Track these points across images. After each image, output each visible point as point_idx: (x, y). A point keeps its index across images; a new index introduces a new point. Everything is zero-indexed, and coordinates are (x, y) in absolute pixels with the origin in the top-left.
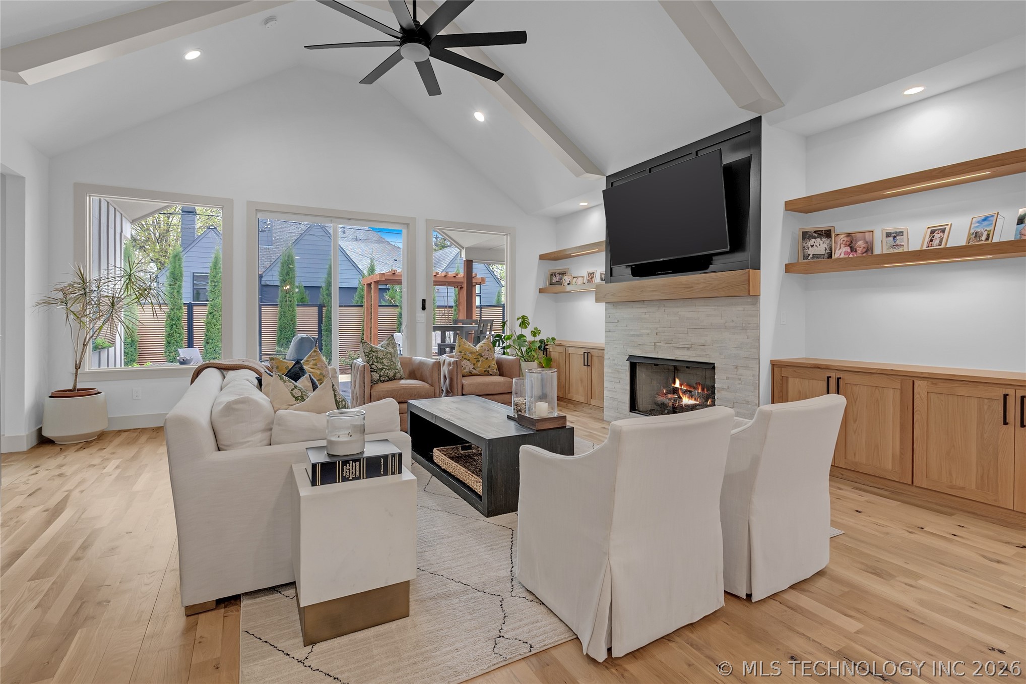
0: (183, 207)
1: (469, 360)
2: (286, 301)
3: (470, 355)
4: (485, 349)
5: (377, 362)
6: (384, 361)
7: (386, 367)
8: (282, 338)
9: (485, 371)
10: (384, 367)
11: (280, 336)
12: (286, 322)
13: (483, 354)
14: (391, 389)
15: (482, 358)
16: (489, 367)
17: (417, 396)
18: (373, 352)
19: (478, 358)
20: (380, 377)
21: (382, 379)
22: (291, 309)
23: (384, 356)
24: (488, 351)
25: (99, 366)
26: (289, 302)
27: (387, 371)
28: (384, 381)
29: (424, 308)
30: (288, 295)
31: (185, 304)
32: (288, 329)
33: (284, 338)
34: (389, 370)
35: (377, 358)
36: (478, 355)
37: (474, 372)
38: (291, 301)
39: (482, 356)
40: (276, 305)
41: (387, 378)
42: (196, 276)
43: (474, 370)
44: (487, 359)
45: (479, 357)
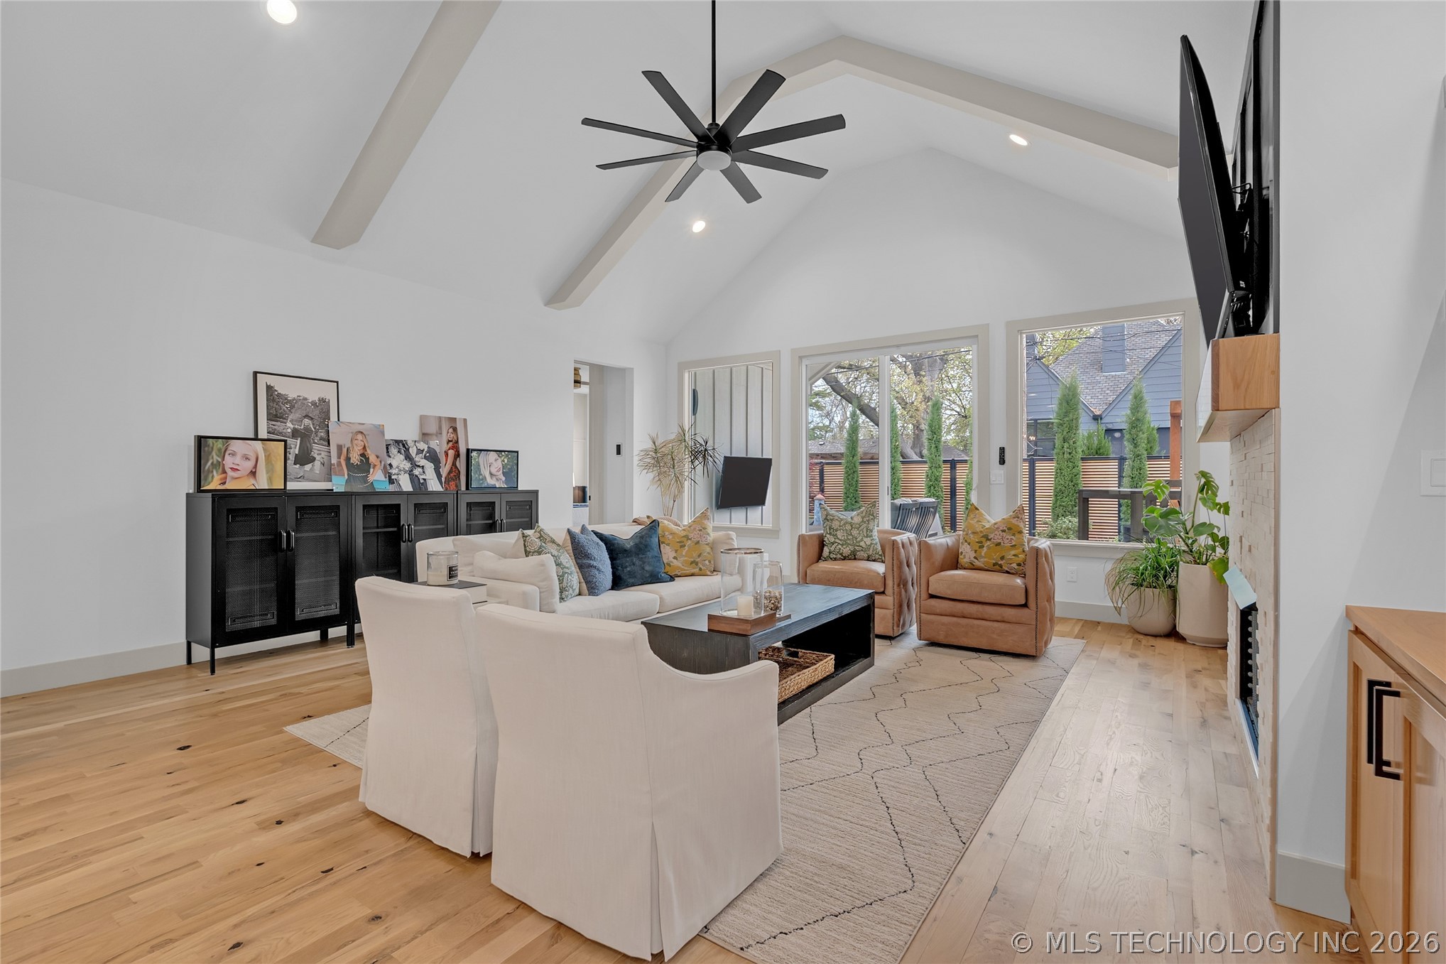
0: (1104, 329)
1: (969, 544)
2: (1064, 454)
3: (972, 536)
4: (998, 528)
5: (830, 534)
6: (838, 533)
7: (839, 542)
8: (1058, 505)
9: (994, 565)
10: (837, 541)
11: (1056, 501)
12: (1063, 483)
13: (991, 536)
14: (827, 570)
15: (988, 543)
16: (1002, 558)
17: (858, 584)
18: (828, 520)
19: (981, 542)
20: (830, 553)
21: (832, 556)
22: (1070, 464)
23: (840, 526)
24: (1003, 531)
25: (731, 522)
26: (1068, 455)
27: (840, 546)
28: (835, 559)
29: (1002, 461)
30: (1066, 445)
31: (945, 462)
32: (1066, 493)
33: (1060, 505)
34: (842, 545)
35: (830, 529)
36: (982, 537)
37: (977, 563)
38: (1070, 453)
39: (990, 540)
40: (1052, 460)
41: (839, 556)
42: (1040, 423)
43: (976, 560)
44: (999, 544)
45: (984, 540)
